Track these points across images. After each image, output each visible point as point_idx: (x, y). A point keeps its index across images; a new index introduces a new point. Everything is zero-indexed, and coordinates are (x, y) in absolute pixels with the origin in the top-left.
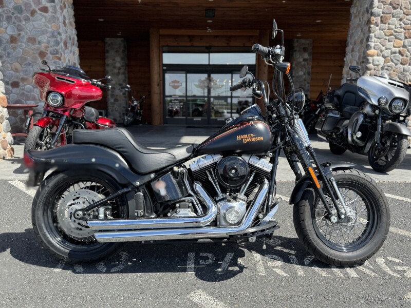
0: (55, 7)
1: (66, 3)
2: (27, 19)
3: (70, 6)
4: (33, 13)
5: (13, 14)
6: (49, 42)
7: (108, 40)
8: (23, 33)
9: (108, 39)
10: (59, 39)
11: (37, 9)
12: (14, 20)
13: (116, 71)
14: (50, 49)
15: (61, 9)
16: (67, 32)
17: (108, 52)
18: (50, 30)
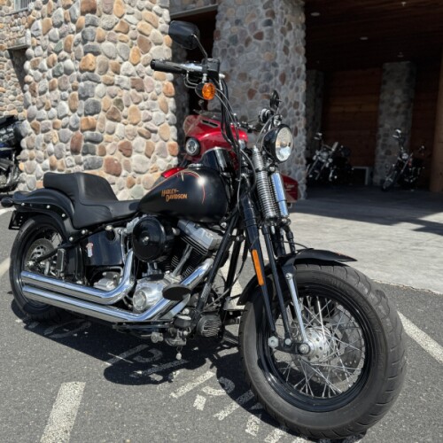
0: (272, 31)
1: (292, 24)
2: (241, 51)
3: (300, 26)
4: (247, 42)
5: (228, 46)
6: (259, 77)
7: (387, 66)
8: (235, 69)
9: (387, 64)
10: (272, 72)
11: (252, 37)
12: (228, 53)
13: (394, 110)
14: (261, 86)
15: (283, 32)
16: (288, 62)
17: (385, 83)
18: (262, 61)
